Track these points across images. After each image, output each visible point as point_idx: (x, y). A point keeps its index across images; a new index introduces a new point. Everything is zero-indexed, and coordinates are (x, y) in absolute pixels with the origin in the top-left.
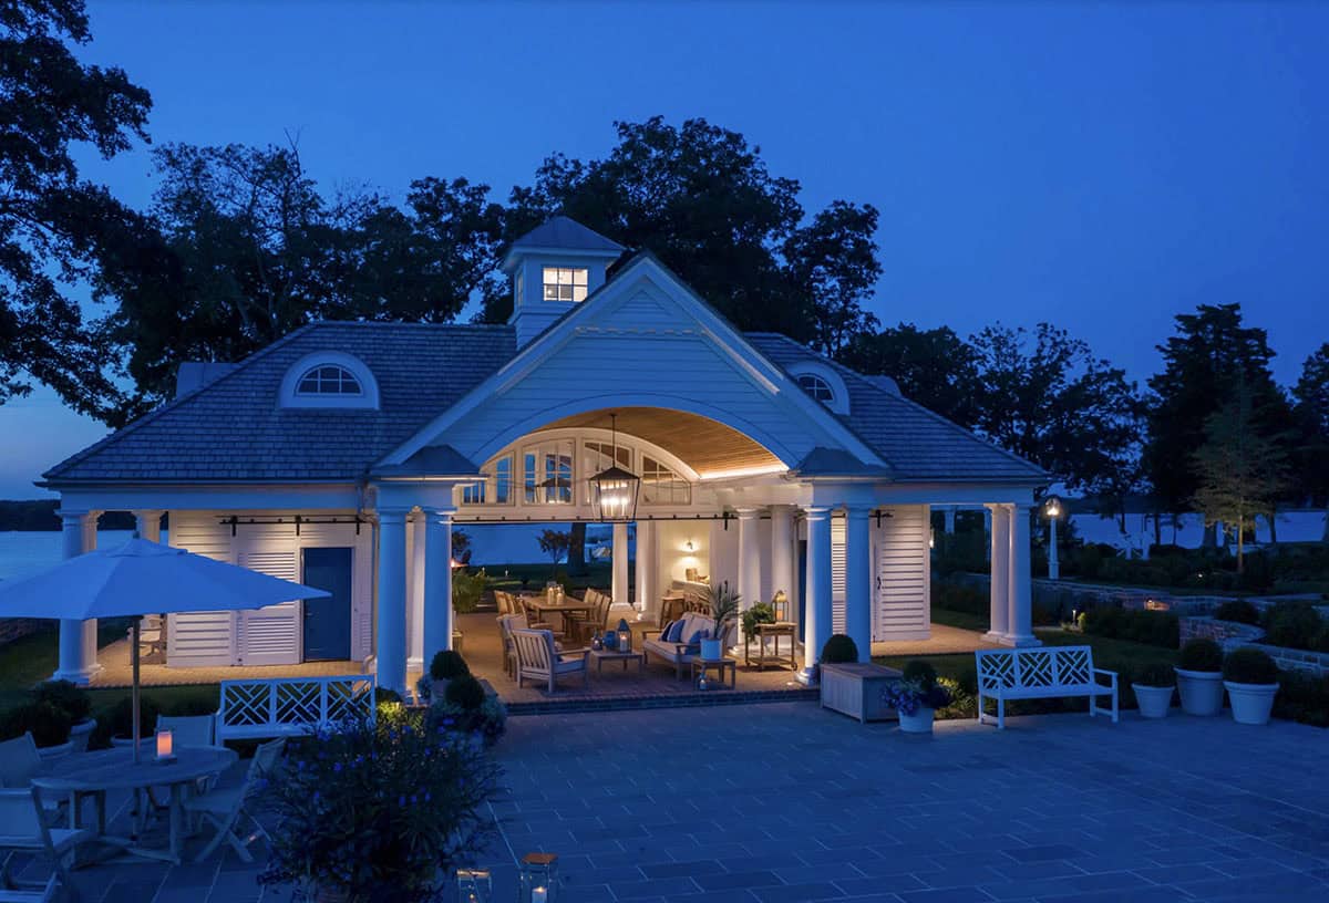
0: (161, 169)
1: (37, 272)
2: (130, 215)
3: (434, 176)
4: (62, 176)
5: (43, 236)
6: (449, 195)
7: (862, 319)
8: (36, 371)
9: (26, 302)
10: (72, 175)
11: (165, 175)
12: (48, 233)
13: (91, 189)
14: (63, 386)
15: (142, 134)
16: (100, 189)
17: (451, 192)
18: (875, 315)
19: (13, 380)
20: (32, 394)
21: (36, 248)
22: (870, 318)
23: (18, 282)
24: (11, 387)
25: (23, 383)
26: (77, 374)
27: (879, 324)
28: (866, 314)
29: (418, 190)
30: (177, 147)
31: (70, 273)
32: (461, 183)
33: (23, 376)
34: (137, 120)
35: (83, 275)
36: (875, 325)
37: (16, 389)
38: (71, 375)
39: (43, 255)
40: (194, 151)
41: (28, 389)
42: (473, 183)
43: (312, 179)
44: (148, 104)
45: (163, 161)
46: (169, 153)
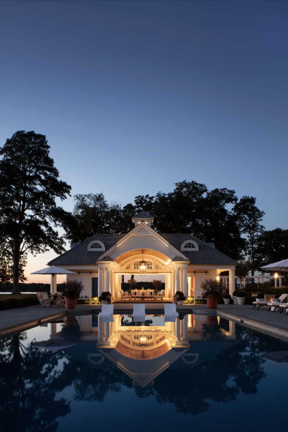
0: (75, 200)
1: (49, 226)
2: (66, 212)
3: (140, 195)
4: (53, 206)
5: (51, 218)
6: (144, 199)
7: (259, 227)
8: (50, 246)
9: (47, 232)
10: (55, 206)
11: (76, 201)
12: (52, 217)
13: (59, 208)
14: (55, 249)
15: (69, 195)
16: (61, 208)
17: (145, 198)
18: (264, 226)
19: (46, 248)
20: (50, 251)
21: (50, 220)
22: (262, 227)
23: (46, 228)
24: (45, 249)
25: (48, 249)
26: (57, 246)
27: (265, 228)
28: (261, 226)
29: (137, 199)
30: (78, 195)
31: (56, 225)
32: (147, 196)
33: (48, 247)
34: (68, 192)
35: (59, 225)
36: (264, 229)
37: (47, 250)
38: (56, 246)
39: (51, 222)
40: (82, 195)
41: (49, 250)
42: (150, 196)
43: (106, 200)
44: (71, 188)
45: (76, 198)
46: (77, 196)
